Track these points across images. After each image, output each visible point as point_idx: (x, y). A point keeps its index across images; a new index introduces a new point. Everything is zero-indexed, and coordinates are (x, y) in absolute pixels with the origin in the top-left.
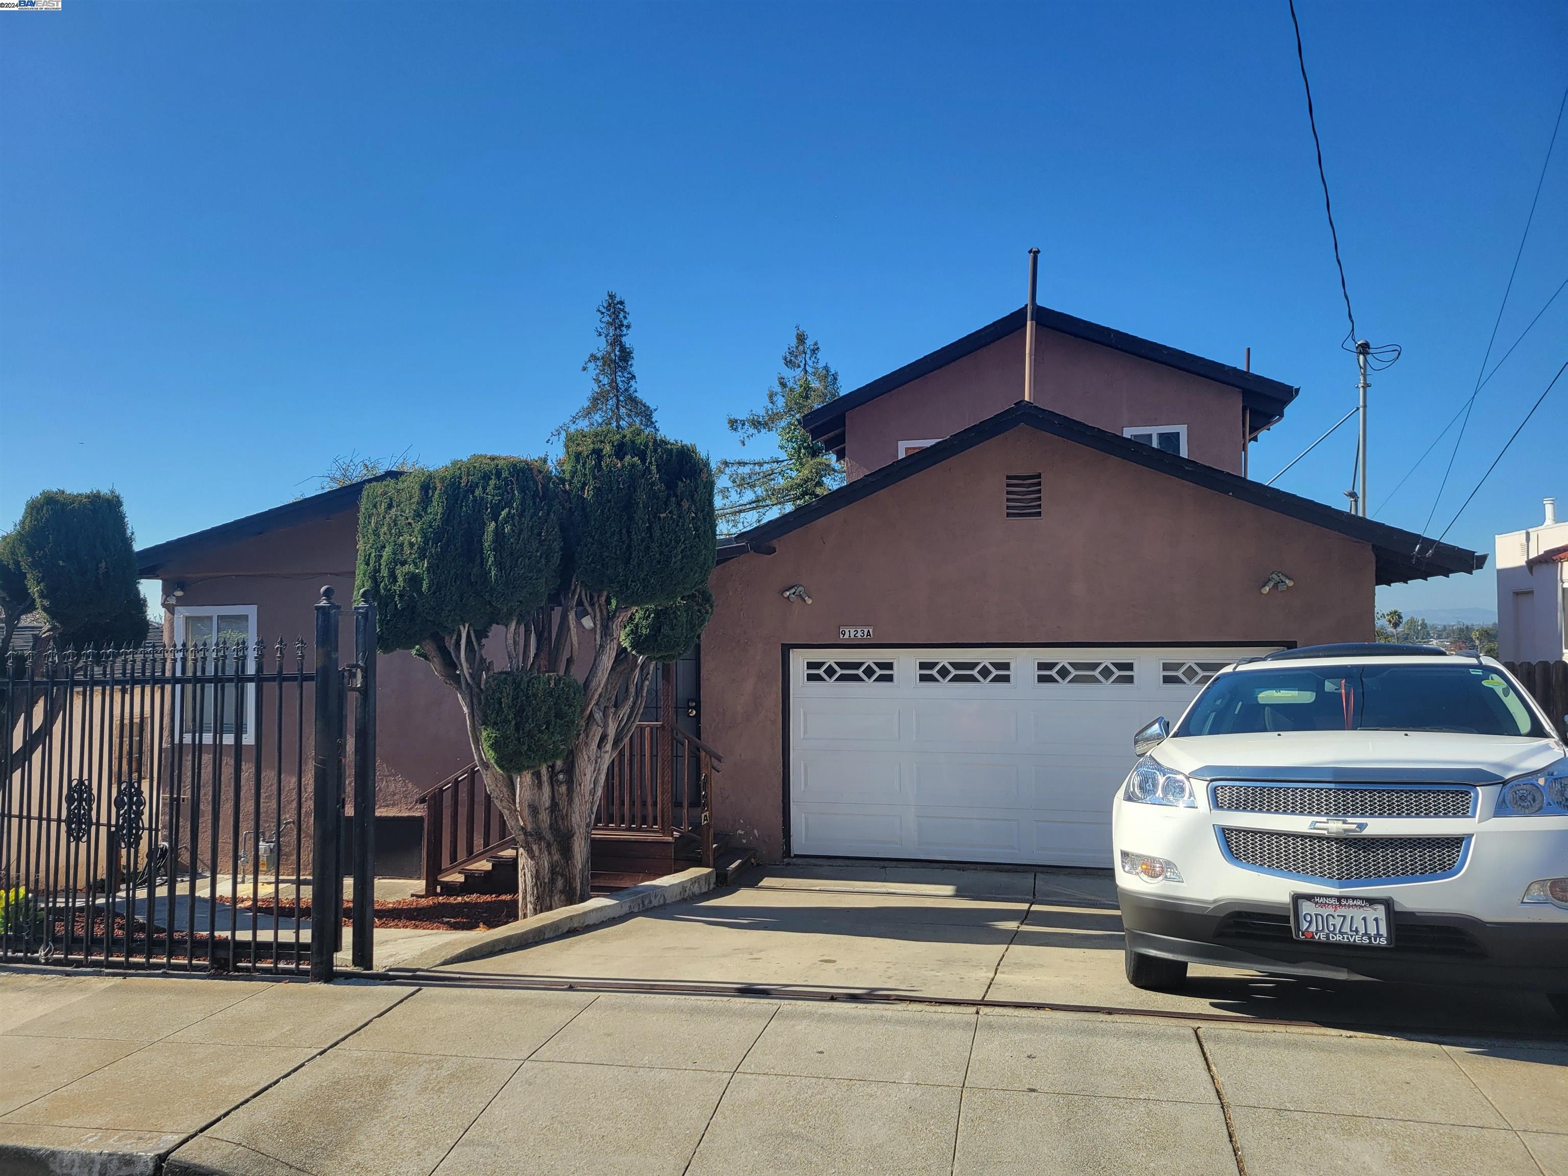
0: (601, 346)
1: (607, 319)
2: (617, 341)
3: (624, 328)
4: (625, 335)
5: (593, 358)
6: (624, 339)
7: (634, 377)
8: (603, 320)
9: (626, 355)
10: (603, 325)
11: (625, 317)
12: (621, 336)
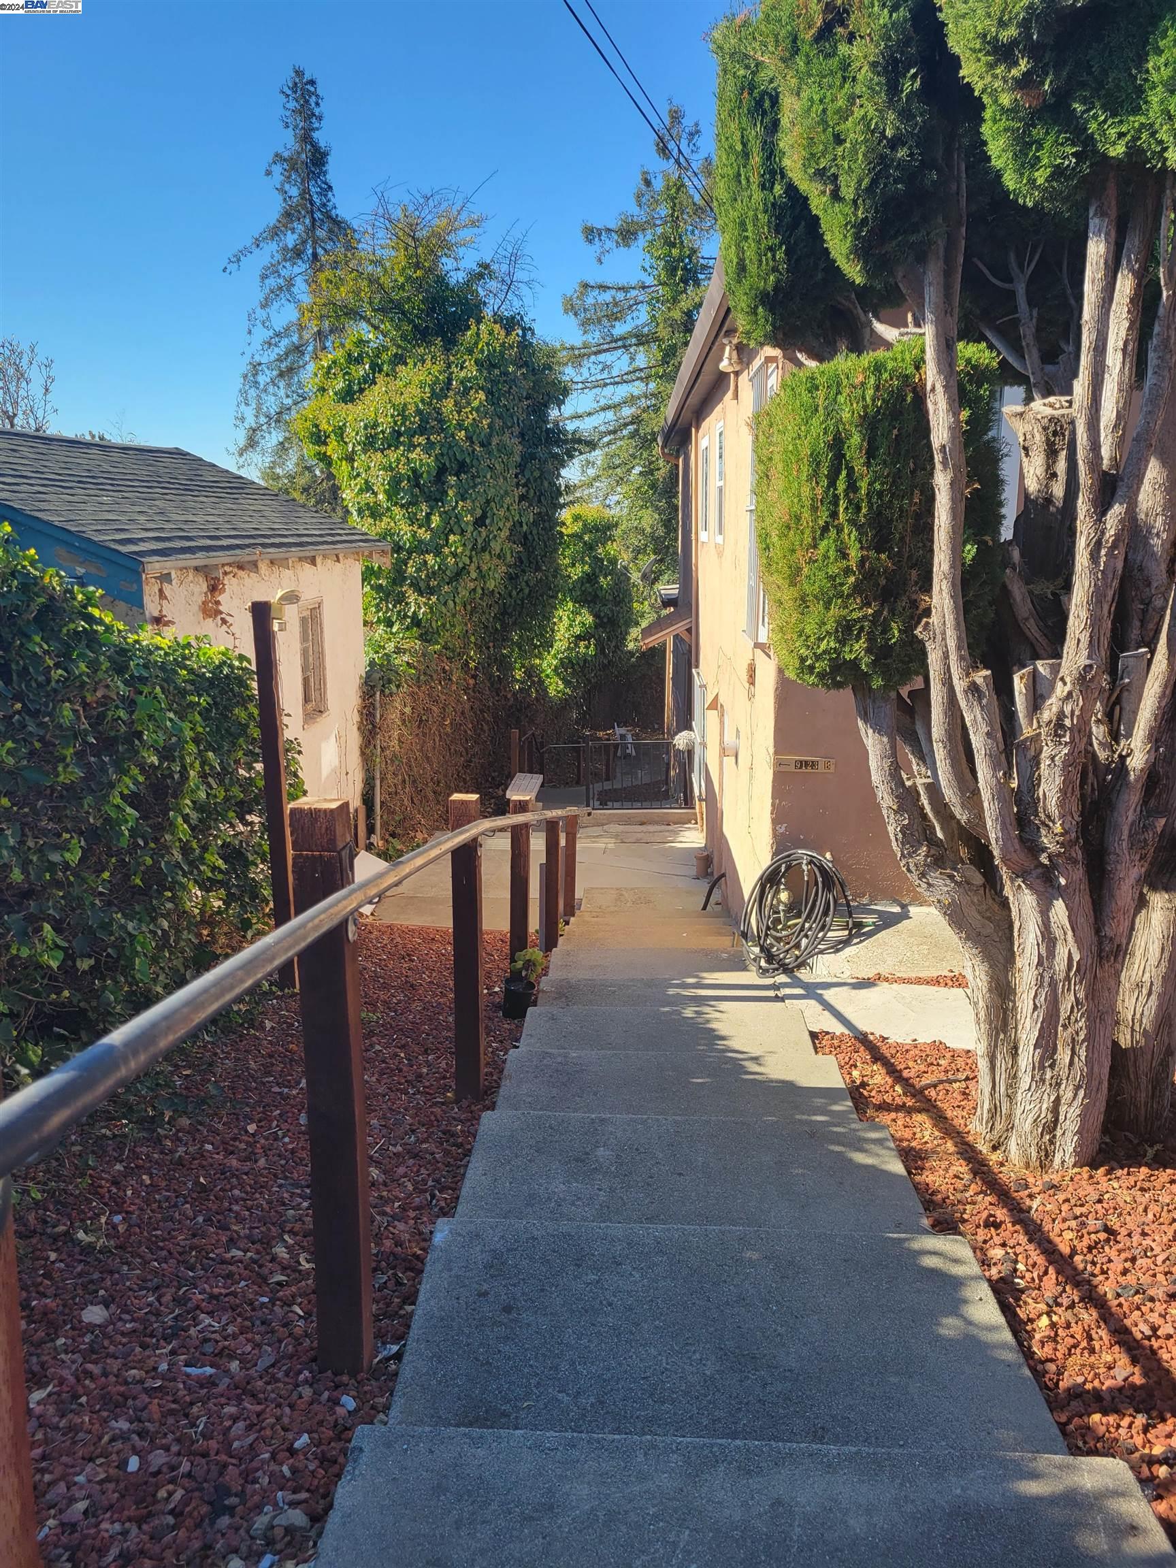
0: (287, 141)
1: (292, 105)
2: (306, 138)
3: (314, 120)
4: (318, 129)
5: (278, 158)
6: (315, 135)
7: (330, 188)
8: (288, 106)
9: (318, 159)
10: (288, 113)
11: (317, 104)
12: (313, 130)
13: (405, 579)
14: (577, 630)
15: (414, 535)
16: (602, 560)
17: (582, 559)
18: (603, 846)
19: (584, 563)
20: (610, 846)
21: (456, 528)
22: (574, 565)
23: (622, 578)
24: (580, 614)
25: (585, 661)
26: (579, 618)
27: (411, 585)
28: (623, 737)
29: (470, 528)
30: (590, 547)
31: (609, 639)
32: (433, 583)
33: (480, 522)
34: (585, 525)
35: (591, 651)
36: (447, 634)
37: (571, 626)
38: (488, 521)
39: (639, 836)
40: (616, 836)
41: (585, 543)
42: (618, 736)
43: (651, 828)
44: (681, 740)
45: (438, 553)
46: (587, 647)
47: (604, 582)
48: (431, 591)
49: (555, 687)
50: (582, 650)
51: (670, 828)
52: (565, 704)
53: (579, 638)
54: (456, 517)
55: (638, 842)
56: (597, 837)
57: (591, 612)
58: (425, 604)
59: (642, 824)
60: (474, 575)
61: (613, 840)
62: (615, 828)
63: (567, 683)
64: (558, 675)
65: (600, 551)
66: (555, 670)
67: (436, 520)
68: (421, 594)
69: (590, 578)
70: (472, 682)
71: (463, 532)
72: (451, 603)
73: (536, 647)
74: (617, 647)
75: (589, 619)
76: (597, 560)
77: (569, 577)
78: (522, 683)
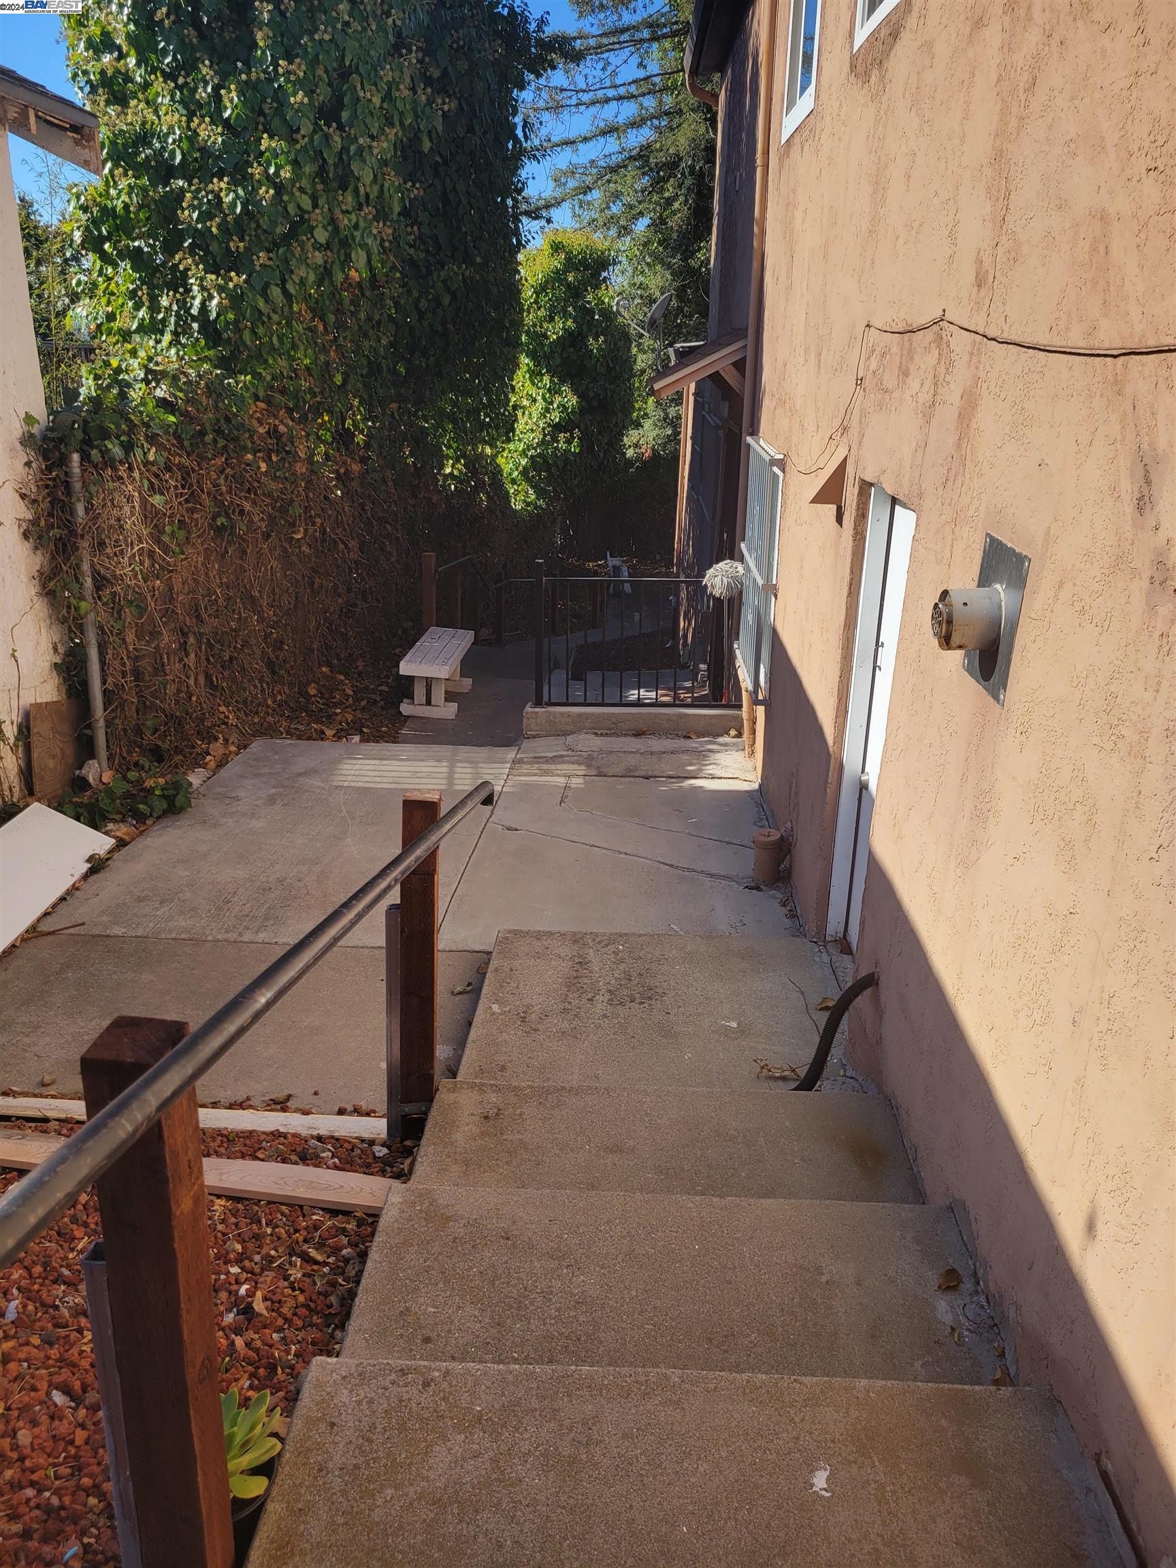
13: (181, 236)
14: (556, 417)
15: (192, 137)
16: (591, 312)
17: (564, 311)
18: (561, 781)
19: (565, 315)
20: (577, 782)
21: (276, 123)
22: (552, 319)
23: (620, 340)
24: (559, 392)
25: (566, 461)
26: (558, 399)
27: (192, 250)
28: (617, 570)
29: (306, 128)
30: (576, 293)
31: (599, 433)
32: (237, 245)
33: (329, 113)
34: (569, 259)
35: (575, 448)
36: (283, 363)
37: (547, 410)
38: (345, 115)
39: (632, 760)
40: (588, 761)
41: (569, 285)
42: (610, 568)
43: (656, 744)
44: (718, 577)
45: (239, 176)
46: (569, 442)
47: (595, 344)
48: (235, 262)
49: (521, 497)
50: (562, 445)
51: (692, 744)
52: (535, 522)
53: (557, 428)
54: (275, 98)
55: (629, 774)
56: (553, 760)
57: (575, 391)
58: (221, 289)
59: (638, 734)
60: (321, 235)
61: (581, 770)
62: (589, 742)
63: (540, 493)
64: (528, 480)
65: (589, 297)
66: (524, 472)
67: (232, 99)
68: (214, 268)
69: (573, 340)
70: (356, 467)
71: (291, 134)
72: (275, 292)
73: (483, 426)
74: (610, 443)
75: (572, 400)
76: (585, 313)
77: (546, 336)
78: (461, 482)
